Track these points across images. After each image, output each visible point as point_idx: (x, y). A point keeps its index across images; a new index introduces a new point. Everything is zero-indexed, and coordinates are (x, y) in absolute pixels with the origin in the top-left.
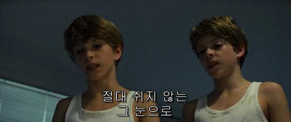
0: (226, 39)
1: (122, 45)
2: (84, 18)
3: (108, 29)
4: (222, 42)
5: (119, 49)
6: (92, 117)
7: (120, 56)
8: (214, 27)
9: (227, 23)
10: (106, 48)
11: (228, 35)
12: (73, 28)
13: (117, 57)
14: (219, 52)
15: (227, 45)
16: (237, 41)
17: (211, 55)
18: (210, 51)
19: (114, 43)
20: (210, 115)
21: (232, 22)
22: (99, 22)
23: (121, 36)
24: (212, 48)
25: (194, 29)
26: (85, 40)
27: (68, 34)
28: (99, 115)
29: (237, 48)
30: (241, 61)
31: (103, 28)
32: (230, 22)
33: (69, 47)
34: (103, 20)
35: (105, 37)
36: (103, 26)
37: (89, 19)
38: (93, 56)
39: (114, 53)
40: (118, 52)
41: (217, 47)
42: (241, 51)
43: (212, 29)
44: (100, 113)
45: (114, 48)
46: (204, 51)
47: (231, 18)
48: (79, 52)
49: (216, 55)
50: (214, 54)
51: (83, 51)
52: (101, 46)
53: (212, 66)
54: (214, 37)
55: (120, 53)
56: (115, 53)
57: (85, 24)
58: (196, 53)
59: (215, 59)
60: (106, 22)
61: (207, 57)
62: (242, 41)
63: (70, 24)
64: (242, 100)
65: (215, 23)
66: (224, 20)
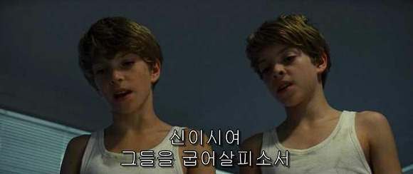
1: (161, 59)
2: (107, 21)
3: (143, 39)
4: (295, 53)
5: (157, 66)
7: (158, 76)
8: (282, 32)
9: (298, 24)
10: (140, 66)
11: (302, 42)
12: (93, 39)
13: (155, 77)
14: (291, 68)
16: (315, 50)
17: (281, 73)
18: (279, 68)
19: (150, 59)
21: (306, 22)
22: (129, 28)
23: (159, 47)
24: (281, 63)
26: (110, 55)
27: (85, 46)
29: (316, 61)
30: (323, 77)
31: (134, 37)
32: (303, 23)
33: (86, 64)
34: (134, 24)
35: (139, 51)
36: (136, 35)
37: (113, 23)
38: (122, 77)
39: (151, 74)
40: (156, 71)
41: (288, 61)
42: (322, 63)
43: (280, 36)
45: (151, 66)
46: (270, 68)
47: (303, 17)
48: (101, 72)
49: (289, 72)
50: (285, 72)
51: (107, 72)
52: (133, 62)
53: (284, 88)
54: (282, 47)
55: (159, 72)
56: (152, 71)
57: (110, 32)
58: (259, 72)
59: (287, 78)
60: (139, 28)
61: (275, 77)
62: (323, 49)
63: (88, 30)
64: (333, 134)
65: (281, 27)
66: (295, 20)
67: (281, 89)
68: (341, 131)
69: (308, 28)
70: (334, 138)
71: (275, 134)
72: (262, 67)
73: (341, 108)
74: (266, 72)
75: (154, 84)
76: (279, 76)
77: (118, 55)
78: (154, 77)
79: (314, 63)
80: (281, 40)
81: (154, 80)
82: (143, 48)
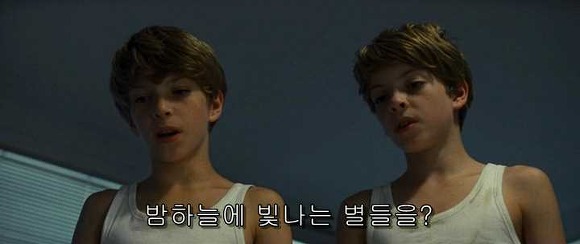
0: (430, 71)
1: (224, 91)
2: (155, 31)
4: (424, 77)
5: (218, 100)
8: (408, 47)
9: (431, 37)
10: (197, 97)
11: (436, 62)
12: (135, 51)
13: (214, 116)
14: (416, 99)
15: (432, 84)
16: (453, 76)
17: (403, 105)
18: (400, 97)
19: (210, 89)
21: (442, 36)
22: (185, 43)
24: (402, 91)
25: (364, 51)
26: (157, 78)
27: (123, 62)
29: (453, 90)
30: (460, 115)
31: (194, 58)
32: (438, 36)
35: (196, 75)
36: (194, 53)
37: (164, 34)
38: (171, 110)
39: (209, 107)
40: (216, 106)
41: (413, 88)
42: (461, 94)
43: (404, 51)
45: (211, 98)
46: (386, 97)
47: (438, 28)
49: (413, 105)
50: (407, 102)
51: (152, 100)
52: (188, 91)
53: (405, 126)
54: (407, 68)
55: (220, 109)
56: (212, 107)
57: (159, 45)
58: (370, 101)
59: (409, 113)
60: (199, 43)
61: (394, 110)
62: (463, 75)
63: (127, 41)
64: (471, 196)
65: (407, 39)
66: (426, 32)
67: (401, 126)
68: (483, 193)
69: (445, 44)
70: (471, 202)
71: (388, 191)
72: (375, 94)
73: (484, 159)
74: (379, 101)
75: (212, 124)
76: (399, 109)
77: (168, 79)
78: (213, 114)
79: (449, 94)
80: (405, 58)
81: (213, 118)
82: (202, 73)
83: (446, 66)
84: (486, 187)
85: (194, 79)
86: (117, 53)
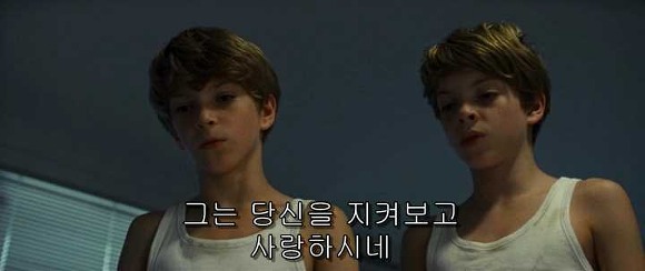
0: (506, 81)
1: (277, 95)
2: (196, 33)
3: (250, 61)
4: (498, 87)
5: (270, 105)
6: (209, 253)
7: (272, 121)
8: (481, 50)
9: (509, 41)
10: (244, 103)
11: (512, 72)
12: (172, 57)
13: (267, 123)
14: (488, 111)
17: (472, 117)
18: (468, 109)
19: (261, 93)
20: (462, 253)
22: (229, 44)
23: (274, 75)
24: (473, 102)
25: (433, 51)
26: (199, 84)
27: (160, 69)
28: (227, 248)
30: (535, 129)
31: (238, 59)
33: (161, 96)
35: (242, 79)
36: (238, 54)
37: (204, 35)
38: (215, 120)
39: (259, 113)
40: (268, 113)
41: (485, 99)
43: (477, 56)
44: (227, 244)
45: (261, 105)
47: (518, 31)
48: (184, 109)
49: (484, 118)
50: (477, 115)
51: (193, 109)
52: (233, 97)
55: (273, 115)
56: (263, 113)
57: (198, 48)
59: (478, 127)
60: (244, 44)
61: (462, 121)
63: (164, 46)
64: (535, 219)
65: (482, 42)
66: (505, 35)
67: (467, 141)
68: (549, 214)
69: (524, 49)
70: (535, 225)
75: (265, 133)
76: (468, 121)
77: (209, 85)
78: (265, 121)
81: (266, 125)
82: (248, 76)
83: (524, 76)
84: (552, 207)
85: (239, 83)
86: (154, 61)
